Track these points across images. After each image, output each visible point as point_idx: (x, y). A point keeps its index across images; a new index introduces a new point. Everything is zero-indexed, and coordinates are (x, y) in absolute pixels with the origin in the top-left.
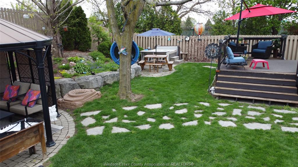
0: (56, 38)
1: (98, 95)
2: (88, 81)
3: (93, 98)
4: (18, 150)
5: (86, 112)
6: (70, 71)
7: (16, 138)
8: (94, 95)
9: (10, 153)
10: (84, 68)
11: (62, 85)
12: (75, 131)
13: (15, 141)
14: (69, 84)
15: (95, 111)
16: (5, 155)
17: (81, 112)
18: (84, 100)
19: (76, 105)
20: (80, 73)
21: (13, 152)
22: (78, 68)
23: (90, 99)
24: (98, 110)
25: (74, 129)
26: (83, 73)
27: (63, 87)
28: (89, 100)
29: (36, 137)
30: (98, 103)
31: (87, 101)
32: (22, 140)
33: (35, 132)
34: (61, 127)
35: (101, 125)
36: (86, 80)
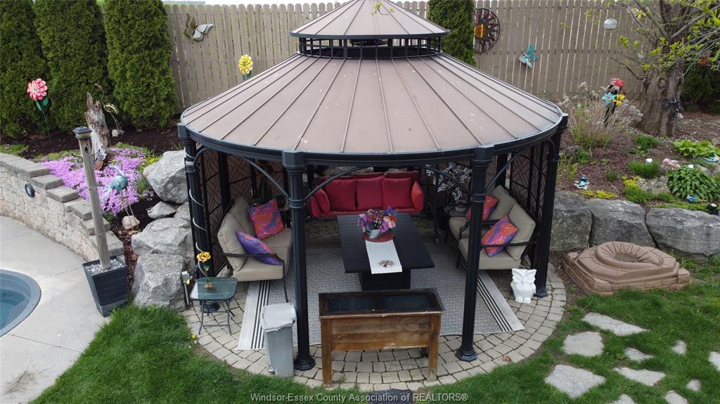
0: (667, 82)
1: (677, 280)
2: (679, 227)
3: (652, 283)
4: (384, 344)
5: (605, 314)
6: (653, 183)
7: (383, 322)
8: (662, 276)
9: (369, 343)
10: (697, 183)
11: (598, 219)
12: (533, 352)
13: (380, 326)
14: (620, 222)
15: (627, 322)
16: (361, 342)
17: (591, 309)
18: (621, 281)
19: (593, 284)
20: (678, 194)
21: (375, 343)
22: (680, 179)
23: (643, 283)
24: (637, 324)
25: (539, 345)
26: (685, 199)
27: (600, 225)
28: (638, 284)
29: (422, 334)
30: (657, 304)
31: (629, 287)
32: (394, 330)
33: (421, 325)
34: (518, 326)
35: (599, 373)
36: (672, 224)
